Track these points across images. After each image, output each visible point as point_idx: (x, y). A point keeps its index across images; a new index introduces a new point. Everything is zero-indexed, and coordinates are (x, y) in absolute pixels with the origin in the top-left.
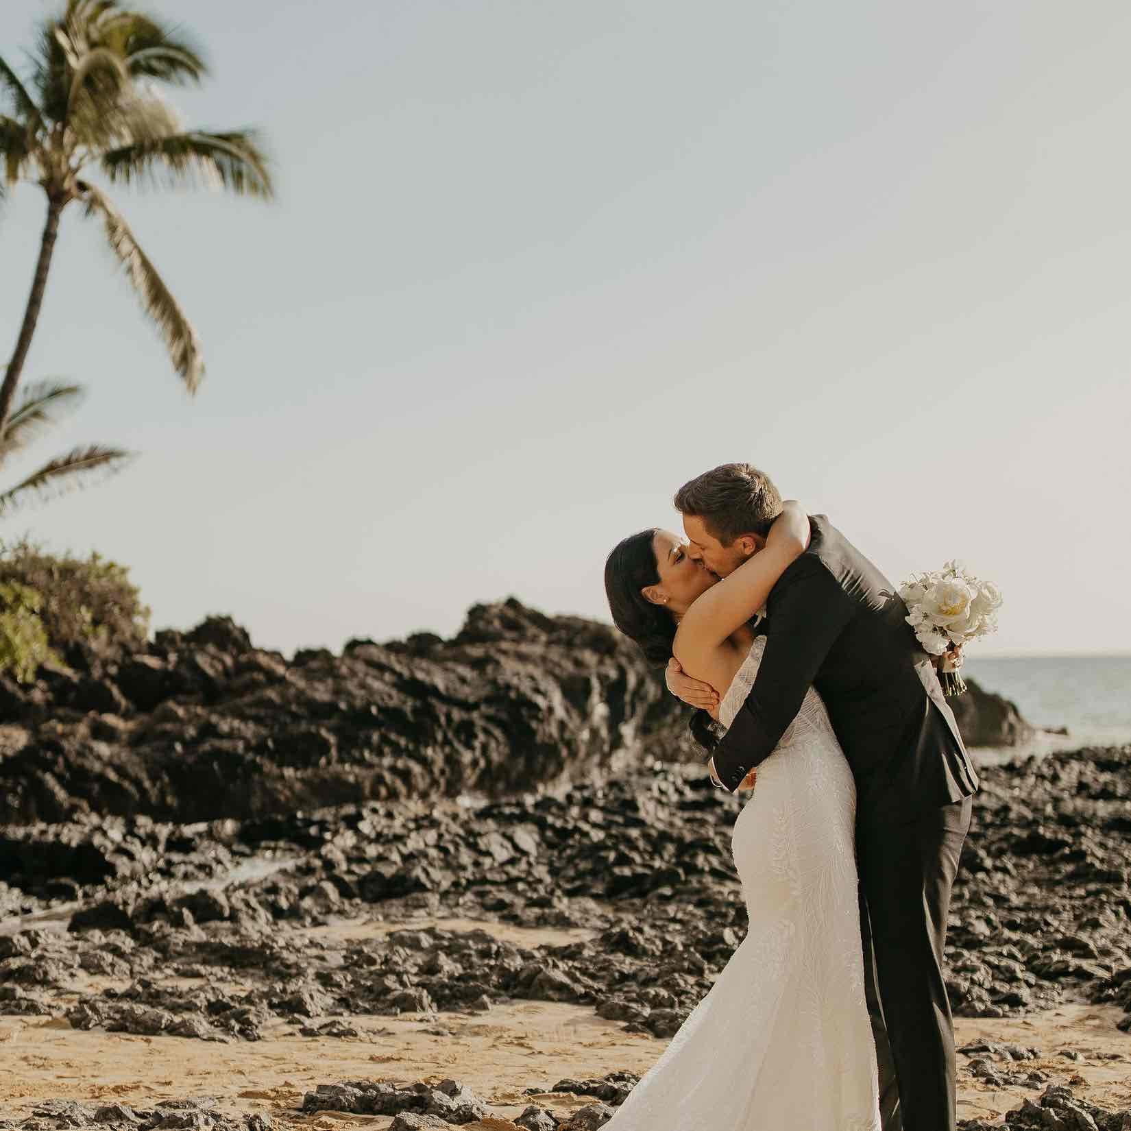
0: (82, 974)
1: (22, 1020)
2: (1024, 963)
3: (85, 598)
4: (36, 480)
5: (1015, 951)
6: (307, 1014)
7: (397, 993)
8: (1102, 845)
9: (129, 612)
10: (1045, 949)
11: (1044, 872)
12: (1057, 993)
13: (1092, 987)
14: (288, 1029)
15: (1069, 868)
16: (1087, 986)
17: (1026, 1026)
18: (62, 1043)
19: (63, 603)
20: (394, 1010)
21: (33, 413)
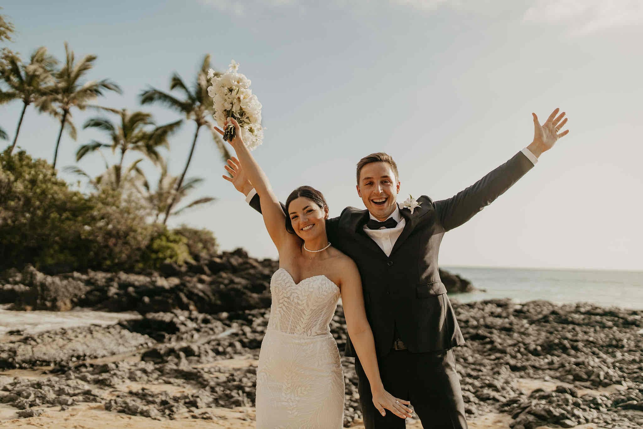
0: (128, 381)
1: (88, 405)
2: (473, 393)
3: (201, 241)
4: (190, 206)
5: (470, 388)
6: (197, 407)
7: (235, 399)
8: (499, 337)
9: (213, 245)
10: (482, 387)
11: (480, 347)
12: (486, 407)
13: (500, 405)
14: (187, 415)
15: (489, 346)
16: (497, 405)
17: (474, 425)
18: (95, 418)
19: (195, 242)
20: (232, 406)
21: (190, 186)
